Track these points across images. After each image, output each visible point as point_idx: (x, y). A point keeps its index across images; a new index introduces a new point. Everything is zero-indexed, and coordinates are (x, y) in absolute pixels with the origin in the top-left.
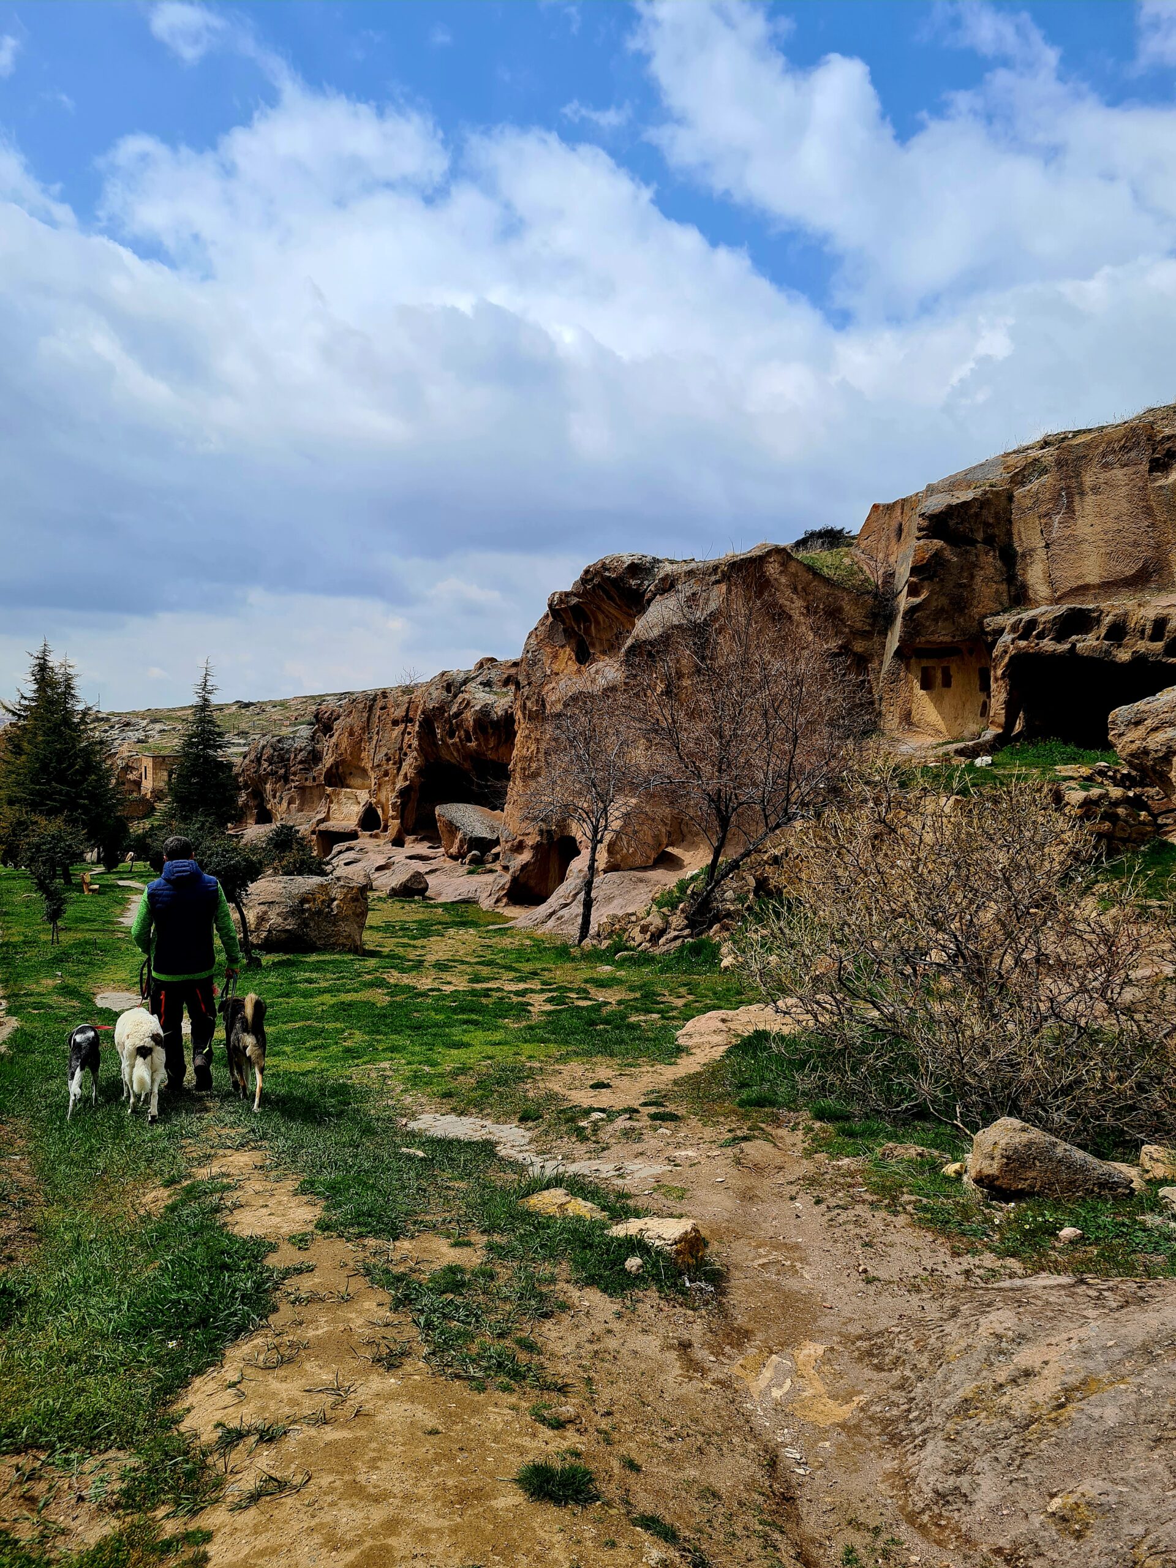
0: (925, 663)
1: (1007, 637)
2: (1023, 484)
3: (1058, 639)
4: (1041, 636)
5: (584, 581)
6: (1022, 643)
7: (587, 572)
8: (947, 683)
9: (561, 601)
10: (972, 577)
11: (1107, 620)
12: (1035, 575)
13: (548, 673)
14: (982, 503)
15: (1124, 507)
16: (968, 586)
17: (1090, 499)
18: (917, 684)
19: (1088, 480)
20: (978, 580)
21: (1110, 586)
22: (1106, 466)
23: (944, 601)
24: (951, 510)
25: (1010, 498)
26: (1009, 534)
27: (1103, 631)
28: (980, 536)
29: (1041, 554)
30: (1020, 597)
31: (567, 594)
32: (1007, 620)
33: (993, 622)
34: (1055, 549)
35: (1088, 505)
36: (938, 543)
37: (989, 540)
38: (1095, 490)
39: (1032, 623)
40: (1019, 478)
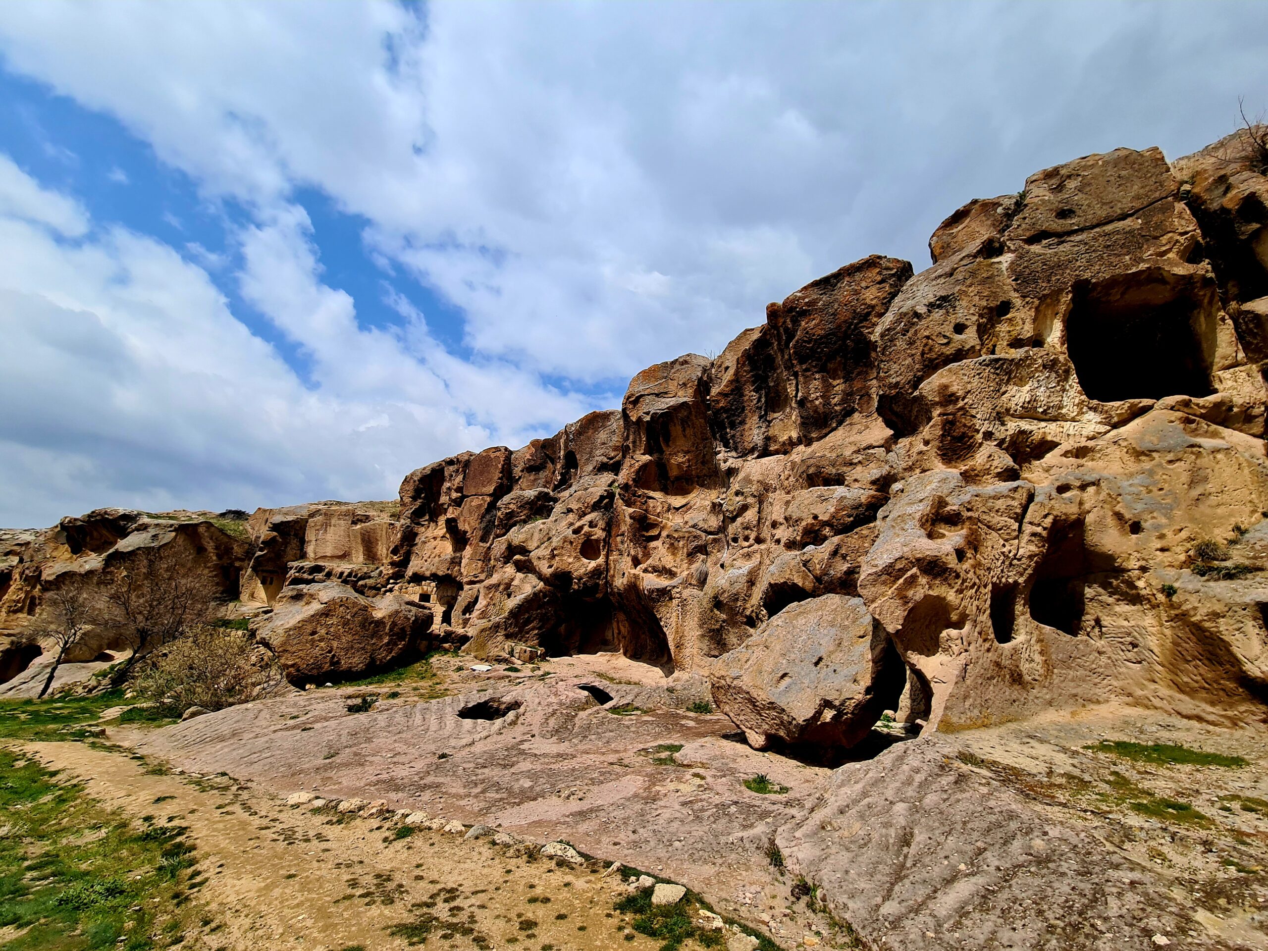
0: (264, 574)
1: (293, 571)
2: (312, 517)
3: (310, 574)
4: (304, 573)
5: (89, 516)
6: (297, 574)
7: (93, 512)
8: (271, 583)
9: (70, 522)
10: (286, 547)
11: (327, 570)
12: (310, 550)
13: (48, 556)
14: (296, 522)
15: (342, 533)
16: (284, 551)
17: (332, 528)
18: (259, 582)
19: (333, 522)
20: (289, 548)
21: (333, 557)
22: (339, 519)
23: (273, 555)
24: (282, 523)
25: (307, 522)
26: (304, 534)
27: (324, 573)
28: (292, 533)
29: (314, 542)
30: (303, 556)
31: (76, 520)
32: (295, 564)
33: (290, 564)
34: (318, 542)
35: (331, 530)
36: (275, 534)
37: (296, 535)
38: (335, 526)
39: (302, 568)
40: (312, 515)
